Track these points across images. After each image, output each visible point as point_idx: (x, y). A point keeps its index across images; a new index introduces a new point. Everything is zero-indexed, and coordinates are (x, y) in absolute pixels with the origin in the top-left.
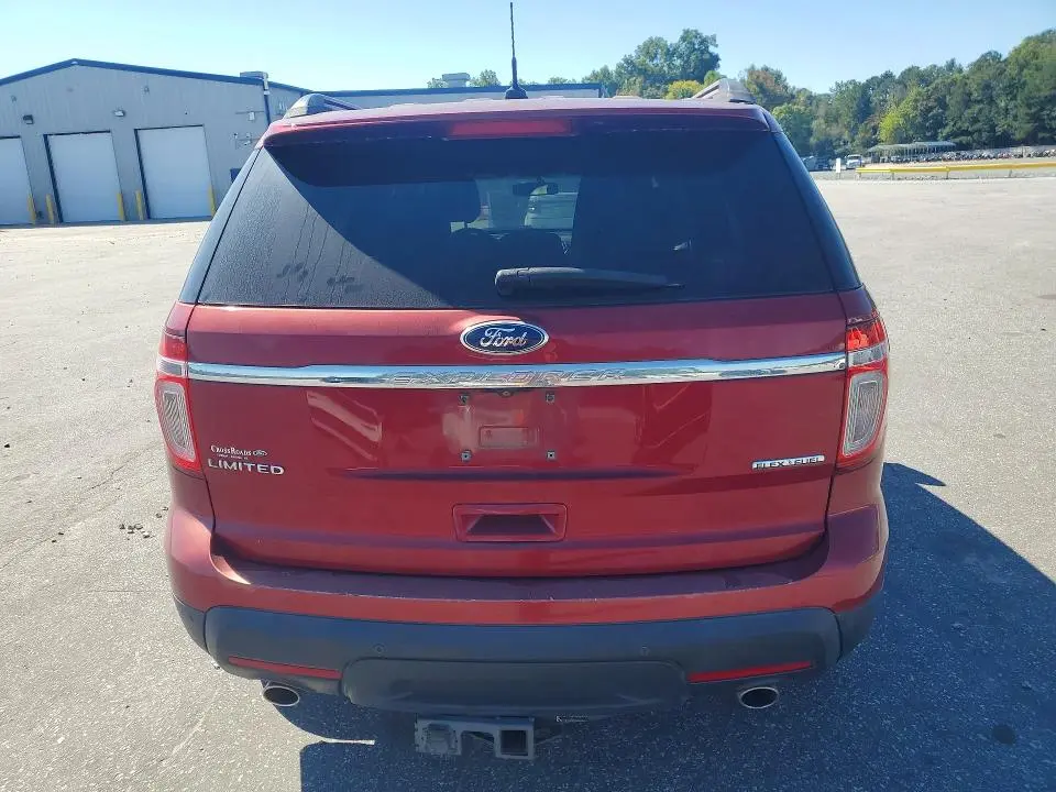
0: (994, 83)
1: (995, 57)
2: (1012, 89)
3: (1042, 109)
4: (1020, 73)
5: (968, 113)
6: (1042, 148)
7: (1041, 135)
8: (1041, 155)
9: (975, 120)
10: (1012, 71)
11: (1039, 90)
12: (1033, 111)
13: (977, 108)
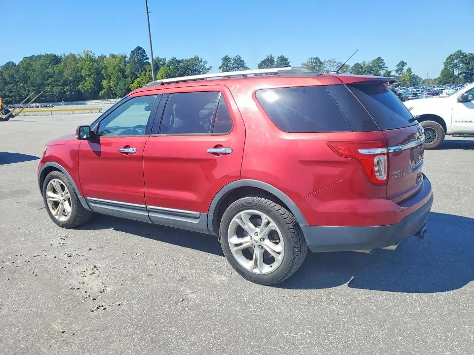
0: (15, 76)
1: (13, 64)
2: (25, 79)
3: (39, 88)
4: (26, 72)
5: (7, 88)
6: (46, 104)
7: (42, 98)
8: (46, 107)
9: (11, 91)
10: (22, 71)
11: (36, 80)
12: (36, 88)
13: (10, 86)
